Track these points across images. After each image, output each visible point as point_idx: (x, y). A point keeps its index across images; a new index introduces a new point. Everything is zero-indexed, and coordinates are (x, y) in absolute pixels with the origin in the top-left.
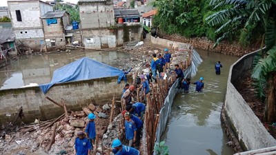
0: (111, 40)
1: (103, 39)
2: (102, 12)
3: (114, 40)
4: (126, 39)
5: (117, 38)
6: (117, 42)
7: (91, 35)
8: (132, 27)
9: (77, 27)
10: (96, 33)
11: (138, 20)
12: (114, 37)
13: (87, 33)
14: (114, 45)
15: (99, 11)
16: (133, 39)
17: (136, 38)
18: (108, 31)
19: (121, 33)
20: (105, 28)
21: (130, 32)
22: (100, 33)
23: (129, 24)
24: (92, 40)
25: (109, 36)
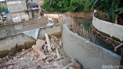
0: (26, 17)
1: (22, 17)
2: (20, 4)
3: (28, 17)
4: (33, 16)
5: (29, 16)
6: (29, 18)
7: (16, 15)
8: (35, 10)
9: (8, 12)
10: (18, 14)
11: (38, 7)
12: (27, 15)
13: (14, 15)
14: (28, 19)
15: (19, 3)
16: (36, 16)
17: (38, 15)
18: (24, 13)
19: (30, 13)
20: (22, 12)
21: (35, 13)
22: (20, 14)
23: (34, 9)
24: (17, 18)
25: (25, 15)
